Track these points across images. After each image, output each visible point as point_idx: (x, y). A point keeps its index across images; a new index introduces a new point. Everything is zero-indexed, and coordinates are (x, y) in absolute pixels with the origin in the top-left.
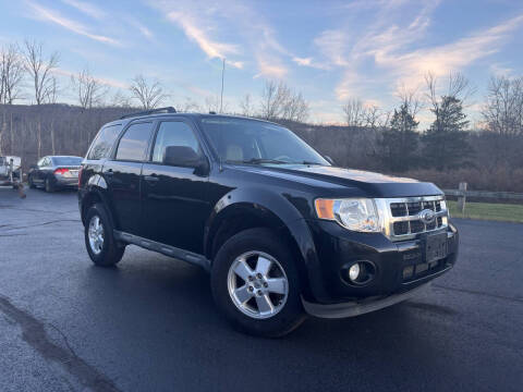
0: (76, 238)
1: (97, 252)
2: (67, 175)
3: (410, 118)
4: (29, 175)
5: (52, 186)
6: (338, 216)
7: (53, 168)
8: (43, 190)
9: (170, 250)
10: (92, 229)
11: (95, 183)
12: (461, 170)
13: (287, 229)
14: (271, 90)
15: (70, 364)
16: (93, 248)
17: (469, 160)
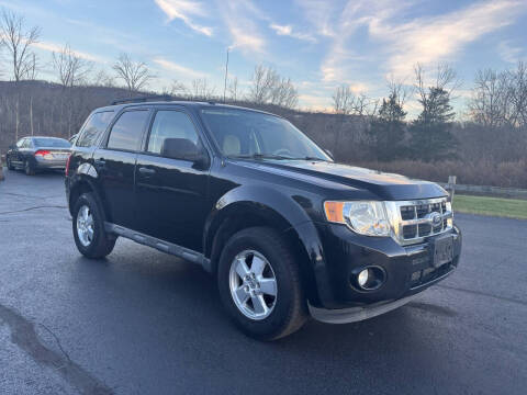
0: (61, 226)
1: (86, 243)
2: (48, 157)
3: (398, 108)
4: (8, 156)
5: (33, 169)
6: (348, 220)
7: (34, 150)
8: (22, 172)
9: (166, 245)
10: (80, 220)
11: (85, 172)
12: (448, 162)
13: (293, 231)
14: (260, 75)
15: (65, 371)
16: (81, 239)
17: (454, 151)
